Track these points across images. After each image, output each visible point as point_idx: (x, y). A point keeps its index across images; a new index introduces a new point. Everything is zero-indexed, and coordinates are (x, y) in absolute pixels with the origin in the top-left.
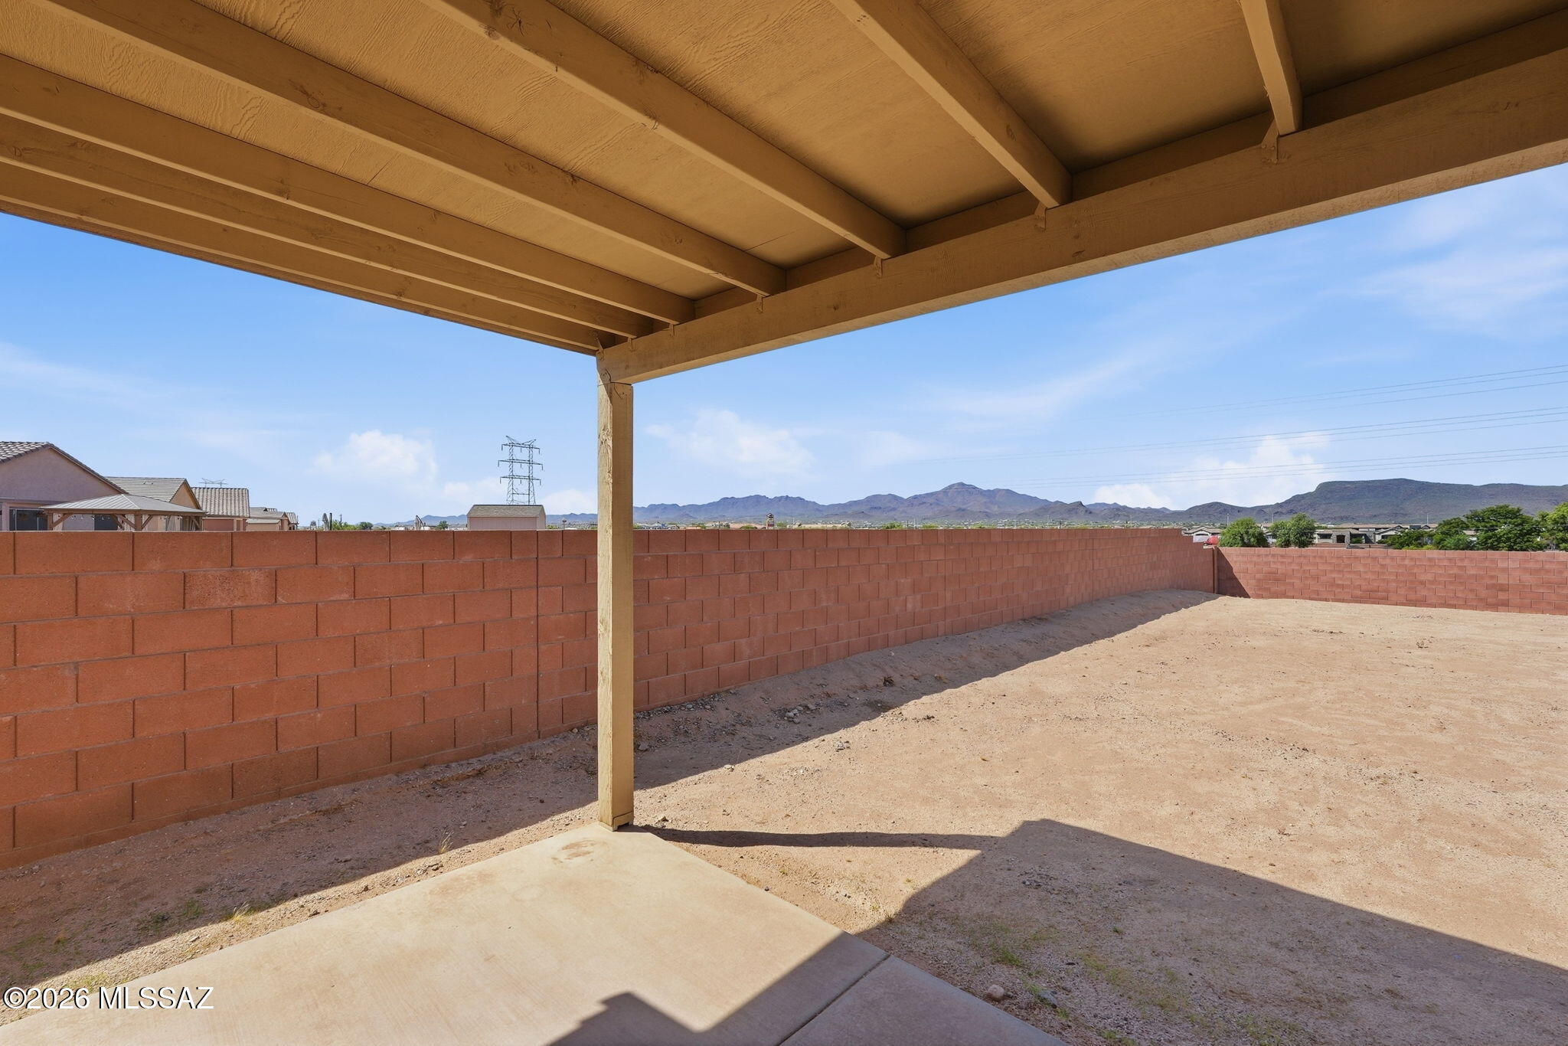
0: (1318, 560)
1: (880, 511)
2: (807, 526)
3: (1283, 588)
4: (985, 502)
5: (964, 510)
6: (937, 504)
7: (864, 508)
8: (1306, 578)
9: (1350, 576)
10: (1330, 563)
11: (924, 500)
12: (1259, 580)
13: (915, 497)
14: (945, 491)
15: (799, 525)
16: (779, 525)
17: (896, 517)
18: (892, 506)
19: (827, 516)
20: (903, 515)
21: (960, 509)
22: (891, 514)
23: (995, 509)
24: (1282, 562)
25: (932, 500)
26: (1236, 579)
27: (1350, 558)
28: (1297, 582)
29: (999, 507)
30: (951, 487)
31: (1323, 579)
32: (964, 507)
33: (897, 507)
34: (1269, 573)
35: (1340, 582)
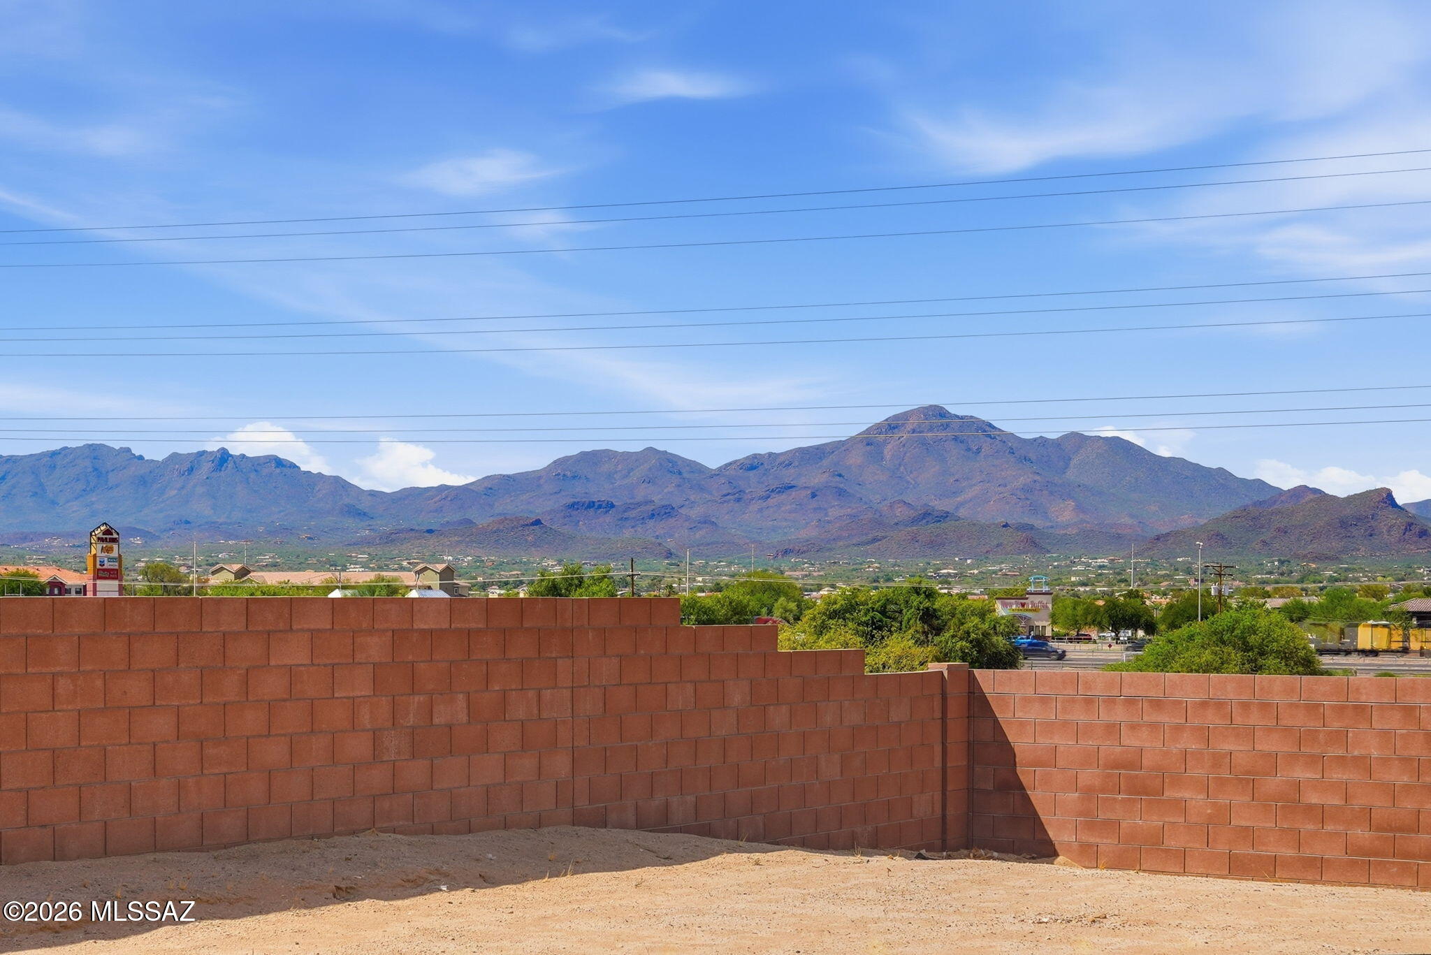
0: (1255, 719)
1: (608, 518)
2: (272, 579)
3: (1155, 821)
4: (1027, 489)
5: (945, 516)
6: (841, 493)
7: (541, 507)
8: (1221, 782)
9: (1337, 775)
10: (1288, 730)
11: (788, 476)
12: (1088, 792)
13: (753, 464)
14: (873, 440)
15: (242, 573)
16: (153, 573)
17: (670, 544)
18: (658, 499)
19: (389, 539)
20: (699, 535)
21: (927, 515)
22: (657, 528)
23: (1064, 514)
24: (1154, 726)
25: (817, 478)
26: (1021, 787)
27: (1342, 708)
28: (1195, 799)
29: (1080, 508)
30: (892, 425)
31: (1272, 784)
32: (940, 505)
33: (676, 502)
34: (1116, 766)
35: (1314, 798)
